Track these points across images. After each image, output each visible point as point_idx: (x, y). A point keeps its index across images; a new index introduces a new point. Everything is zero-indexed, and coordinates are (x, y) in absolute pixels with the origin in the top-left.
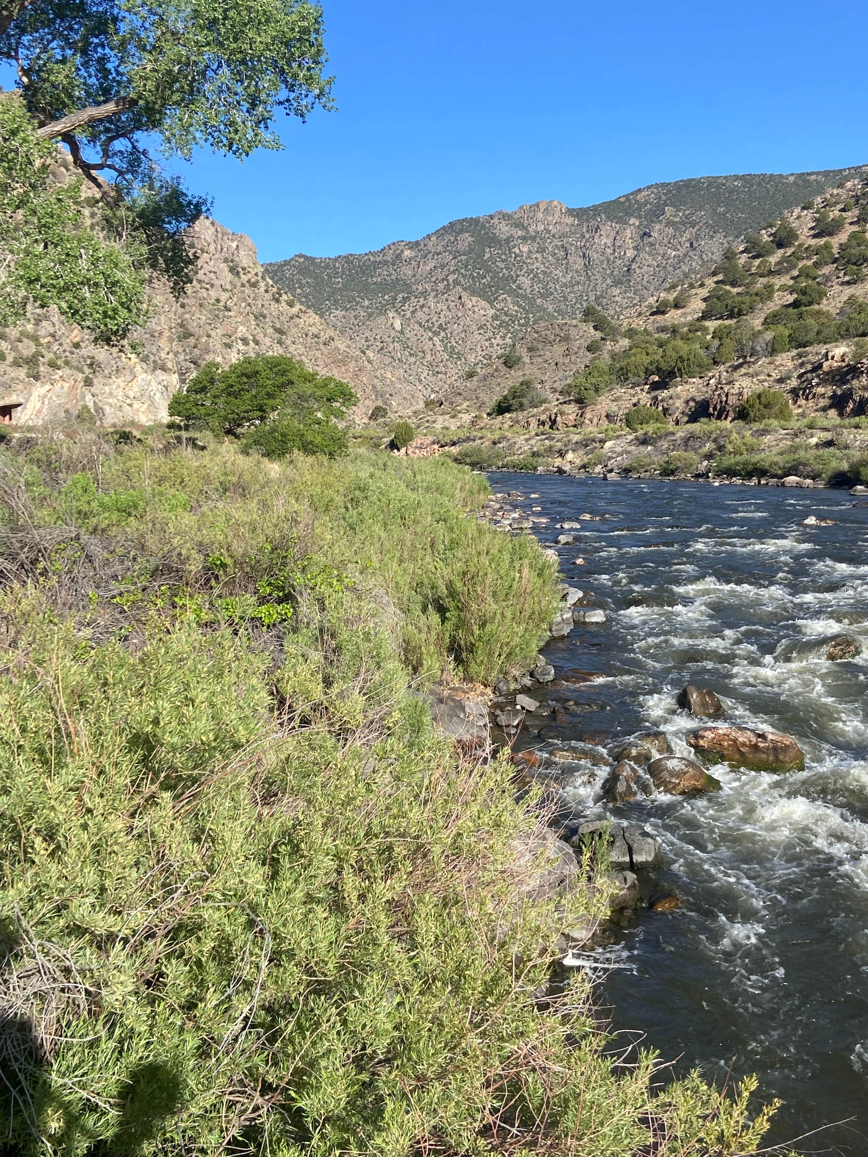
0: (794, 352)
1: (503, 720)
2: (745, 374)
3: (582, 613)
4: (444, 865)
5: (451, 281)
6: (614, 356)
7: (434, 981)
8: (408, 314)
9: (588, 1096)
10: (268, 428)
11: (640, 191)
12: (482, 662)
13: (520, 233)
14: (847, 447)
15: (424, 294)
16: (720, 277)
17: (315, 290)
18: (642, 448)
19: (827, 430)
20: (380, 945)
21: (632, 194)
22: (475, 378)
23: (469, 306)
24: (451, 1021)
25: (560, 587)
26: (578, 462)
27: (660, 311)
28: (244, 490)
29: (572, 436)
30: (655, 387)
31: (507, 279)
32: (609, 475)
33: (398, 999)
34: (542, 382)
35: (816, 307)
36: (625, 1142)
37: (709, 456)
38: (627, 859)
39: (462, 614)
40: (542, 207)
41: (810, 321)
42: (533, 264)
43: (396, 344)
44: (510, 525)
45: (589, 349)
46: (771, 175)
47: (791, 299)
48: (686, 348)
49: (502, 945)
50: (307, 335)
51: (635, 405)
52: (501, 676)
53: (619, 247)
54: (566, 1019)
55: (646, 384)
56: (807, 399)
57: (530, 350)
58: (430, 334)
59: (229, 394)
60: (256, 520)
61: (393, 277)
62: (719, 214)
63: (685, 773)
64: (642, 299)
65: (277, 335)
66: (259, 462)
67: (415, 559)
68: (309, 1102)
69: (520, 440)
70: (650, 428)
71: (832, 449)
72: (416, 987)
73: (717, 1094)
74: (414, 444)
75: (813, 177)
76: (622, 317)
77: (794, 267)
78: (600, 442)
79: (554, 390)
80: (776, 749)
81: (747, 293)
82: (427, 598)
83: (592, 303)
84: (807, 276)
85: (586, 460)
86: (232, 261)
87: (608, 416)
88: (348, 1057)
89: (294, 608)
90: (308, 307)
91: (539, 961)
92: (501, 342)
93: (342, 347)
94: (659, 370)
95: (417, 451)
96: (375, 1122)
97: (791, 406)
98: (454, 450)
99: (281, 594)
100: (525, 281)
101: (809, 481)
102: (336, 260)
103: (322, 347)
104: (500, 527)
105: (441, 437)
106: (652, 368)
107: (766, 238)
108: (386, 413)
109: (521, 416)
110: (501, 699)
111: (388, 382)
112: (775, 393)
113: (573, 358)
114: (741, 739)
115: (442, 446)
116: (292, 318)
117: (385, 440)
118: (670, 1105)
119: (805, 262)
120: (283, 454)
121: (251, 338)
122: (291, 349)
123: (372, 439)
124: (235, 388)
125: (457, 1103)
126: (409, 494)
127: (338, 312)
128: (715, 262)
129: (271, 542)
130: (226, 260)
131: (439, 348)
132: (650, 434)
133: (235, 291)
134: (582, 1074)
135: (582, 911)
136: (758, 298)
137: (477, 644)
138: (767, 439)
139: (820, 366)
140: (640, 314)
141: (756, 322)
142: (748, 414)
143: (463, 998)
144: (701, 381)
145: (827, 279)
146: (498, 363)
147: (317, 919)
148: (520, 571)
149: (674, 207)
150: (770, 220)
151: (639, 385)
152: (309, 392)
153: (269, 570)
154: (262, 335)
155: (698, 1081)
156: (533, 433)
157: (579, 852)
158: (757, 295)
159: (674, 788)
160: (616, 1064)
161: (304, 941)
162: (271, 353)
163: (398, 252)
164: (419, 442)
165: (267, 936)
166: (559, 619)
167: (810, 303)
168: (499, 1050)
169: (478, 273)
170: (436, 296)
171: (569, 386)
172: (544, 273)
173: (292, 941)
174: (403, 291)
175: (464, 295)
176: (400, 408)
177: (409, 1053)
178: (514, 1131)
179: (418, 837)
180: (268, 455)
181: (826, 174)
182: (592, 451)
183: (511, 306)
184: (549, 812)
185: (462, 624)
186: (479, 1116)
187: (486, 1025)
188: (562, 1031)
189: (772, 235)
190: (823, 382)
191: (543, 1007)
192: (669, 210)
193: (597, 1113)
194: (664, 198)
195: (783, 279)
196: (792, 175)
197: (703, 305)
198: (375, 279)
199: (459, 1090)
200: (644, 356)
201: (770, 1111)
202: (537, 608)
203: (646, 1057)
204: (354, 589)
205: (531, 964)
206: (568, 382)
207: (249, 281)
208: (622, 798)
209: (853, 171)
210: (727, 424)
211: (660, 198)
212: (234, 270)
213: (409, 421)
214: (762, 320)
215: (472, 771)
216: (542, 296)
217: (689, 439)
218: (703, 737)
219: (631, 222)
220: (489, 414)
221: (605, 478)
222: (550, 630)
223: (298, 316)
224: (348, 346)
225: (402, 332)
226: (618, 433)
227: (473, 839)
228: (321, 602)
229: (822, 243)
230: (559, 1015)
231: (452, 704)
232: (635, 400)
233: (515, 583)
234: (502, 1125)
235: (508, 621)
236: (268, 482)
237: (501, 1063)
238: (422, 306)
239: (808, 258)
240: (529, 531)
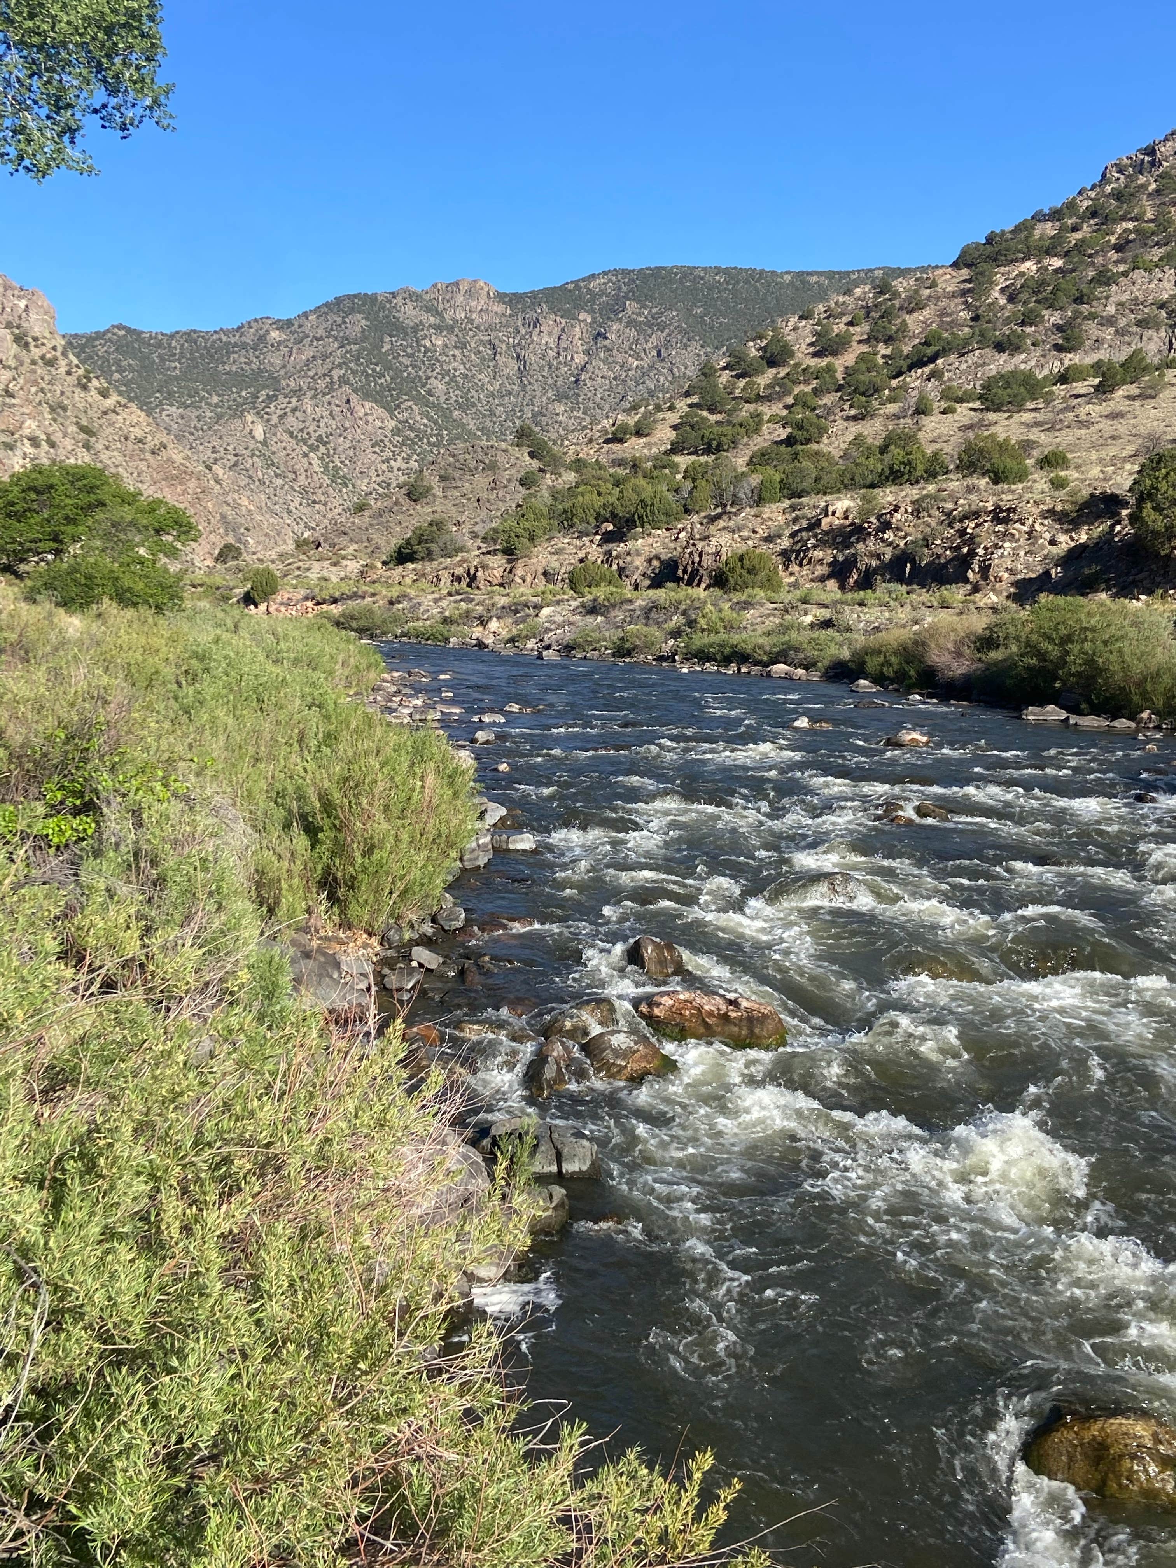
0: (787, 503)
1: (393, 981)
2: (724, 528)
3: (505, 837)
4: (304, 1183)
5: (336, 378)
6: (555, 494)
7: (284, 1343)
8: (275, 419)
9: (491, 1491)
10: (65, 566)
11: (593, 277)
12: (366, 901)
13: (432, 320)
14: (848, 630)
15: (298, 393)
16: (695, 399)
17: (140, 376)
18: (590, 619)
19: (825, 606)
20: (209, 1296)
21: (583, 280)
22: (366, 513)
23: (361, 414)
24: (307, 1398)
25: (476, 801)
26: (505, 634)
27: (617, 439)
28: (27, 653)
29: (497, 598)
30: (608, 538)
31: (415, 381)
32: (545, 653)
33: (233, 1370)
34: (458, 524)
35: (814, 446)
36: (540, 1550)
37: (676, 634)
38: (554, 1168)
39: (340, 836)
40: (463, 288)
41: (807, 464)
42: (449, 363)
43: (255, 459)
44: (411, 715)
45: (523, 482)
46: (762, 271)
47: (783, 433)
48: (650, 489)
49: (382, 1290)
50: (126, 439)
51: (581, 561)
52: (391, 921)
53: (565, 349)
54: (464, 1389)
55: (596, 533)
56: (801, 565)
57: (443, 478)
58: (305, 448)
59: (9, 516)
60: (43, 696)
61: (254, 367)
62: (695, 316)
63: (635, 1052)
64: (594, 421)
65: (83, 436)
66: (50, 614)
67: (275, 758)
68: (96, 1520)
69: (427, 600)
70: (601, 593)
71: (830, 632)
72: (260, 1352)
73: (661, 1479)
74: (279, 599)
75: (814, 279)
76: (566, 443)
77: (788, 393)
78: (535, 607)
79: (474, 536)
80: (752, 1020)
81: (729, 422)
82: (290, 812)
83: (528, 422)
84: (805, 405)
85: (515, 632)
86: (18, 327)
87: (545, 574)
88: (157, 1454)
89: (97, 823)
90: (131, 400)
91: (432, 1309)
92: (404, 466)
93: (178, 458)
94: (614, 516)
95: (283, 609)
96: (191, 1545)
97: (781, 573)
98: (335, 610)
99: (78, 802)
100: (439, 386)
101: (801, 672)
102: (172, 336)
103: (148, 456)
104: (396, 717)
105: (317, 590)
106: (606, 513)
107: (753, 353)
108: (240, 554)
109: (429, 567)
110: (390, 953)
111: (244, 511)
112: (761, 555)
113: (501, 493)
114: (707, 1007)
115: (318, 604)
116: (105, 413)
117: (237, 591)
118: (600, 1496)
119: (802, 387)
120: (88, 604)
121: (44, 437)
122: (104, 456)
123: (218, 588)
124: (17, 507)
125: (311, 1511)
126: (270, 667)
127: (174, 409)
128: (689, 379)
129: (65, 728)
130: (9, 325)
131: (317, 469)
132: (600, 600)
133: (22, 369)
134: (485, 1462)
135: (493, 1240)
136: (743, 430)
137: (360, 877)
138: (750, 614)
139: (818, 523)
140: (591, 441)
141: (740, 461)
142: (727, 580)
143: (326, 1365)
144: (668, 534)
145: (829, 411)
146: (400, 495)
147: (119, 1262)
148: (422, 779)
149: (638, 302)
150: (759, 329)
151: (587, 535)
152: (129, 518)
153: (62, 768)
154: (60, 434)
155: (636, 1464)
156: (445, 592)
157: (491, 1160)
158: (741, 425)
159: (619, 1072)
160: (531, 1446)
161: (98, 1294)
162: (72, 461)
163: (262, 332)
164: (287, 596)
165: (44, 1289)
166: (474, 845)
167: (808, 441)
168: (371, 1435)
169: (374, 370)
170: (314, 397)
171: (495, 531)
172: (465, 376)
173: (82, 1294)
174: (268, 387)
175: (355, 399)
176: (260, 548)
177: (245, 1444)
178: (389, 1544)
179: (268, 1145)
180: (65, 604)
181: (830, 275)
182: (523, 620)
183: (418, 418)
184: (453, 1107)
185: (340, 850)
186: (340, 1528)
187: (355, 1400)
188: (459, 1405)
189: (761, 349)
190: (821, 544)
191: (434, 1372)
192: (631, 306)
193: (502, 1514)
194: (624, 289)
195: (774, 408)
196: (788, 273)
197: (672, 435)
198: (227, 368)
199: (313, 1493)
200: (595, 497)
201: (727, 1495)
202: (444, 829)
203: (570, 1434)
204: (186, 799)
205: (422, 1314)
206: (494, 525)
207: (43, 357)
208: (550, 1087)
209: (863, 275)
210: (700, 592)
211: (620, 288)
212: (20, 340)
213: (272, 567)
214: (747, 458)
215: (347, 1053)
216: (460, 406)
217: (651, 610)
218: (659, 1004)
219: (581, 317)
220: (384, 563)
221: (540, 657)
222: (461, 860)
223: (114, 411)
224: (187, 458)
225: (265, 443)
226: (558, 597)
227: (347, 1146)
228: (136, 813)
229: (823, 364)
230: (457, 1383)
231: (322, 959)
232: (581, 555)
233: (415, 794)
234: (373, 1537)
235: (404, 846)
236: (63, 643)
237: (374, 1452)
238: (294, 410)
239: (806, 382)
240: (436, 725)
